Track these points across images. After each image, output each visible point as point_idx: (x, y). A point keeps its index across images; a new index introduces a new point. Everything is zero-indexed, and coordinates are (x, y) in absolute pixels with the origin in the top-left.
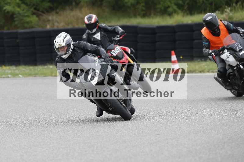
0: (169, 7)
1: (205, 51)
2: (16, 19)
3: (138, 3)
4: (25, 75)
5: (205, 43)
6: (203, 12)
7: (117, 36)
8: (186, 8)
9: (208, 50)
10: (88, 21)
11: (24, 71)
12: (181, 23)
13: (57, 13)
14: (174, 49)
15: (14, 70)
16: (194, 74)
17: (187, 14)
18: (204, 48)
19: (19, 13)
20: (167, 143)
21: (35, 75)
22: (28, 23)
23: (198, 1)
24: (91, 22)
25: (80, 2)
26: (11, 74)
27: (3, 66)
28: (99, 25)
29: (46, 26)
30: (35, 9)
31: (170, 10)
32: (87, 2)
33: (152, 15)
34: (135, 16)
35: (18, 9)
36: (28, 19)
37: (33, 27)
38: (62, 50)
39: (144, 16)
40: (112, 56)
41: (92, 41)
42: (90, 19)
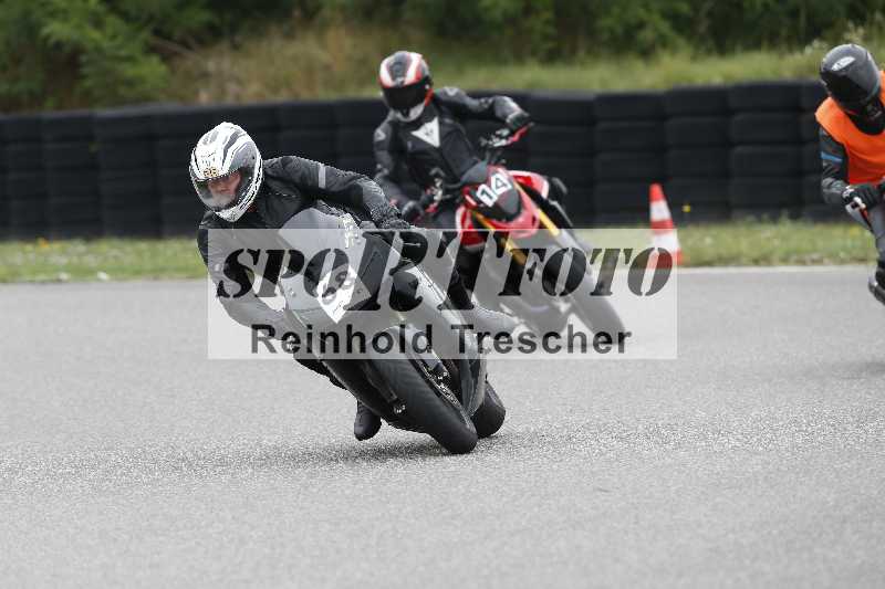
0: (641, 25)
1: (829, 186)
2: (85, 70)
3: (528, 11)
4: (120, 272)
5: (829, 158)
6: (765, 43)
7: (498, 132)
8: (702, 28)
9: (839, 183)
10: (394, 77)
11: (116, 257)
12: (684, 84)
13: (236, 47)
14: (662, 180)
15: (80, 255)
16: (732, 270)
17: (709, 52)
18: (827, 176)
19: (98, 49)
20: (636, 523)
21: (157, 273)
22: (130, 83)
23: (746, 4)
24: (402, 82)
25: (318, 8)
26: (67, 269)
27: (41, 242)
28: (437, 90)
29: (196, 93)
30: (157, 33)
31: (647, 35)
32: (343, 8)
33: (581, 54)
34: (519, 58)
35: (95, 35)
36: (129, 71)
37: (147, 99)
38: (220, 188)
39: (551, 57)
40: (481, 207)
41: (409, 151)
42: (400, 70)
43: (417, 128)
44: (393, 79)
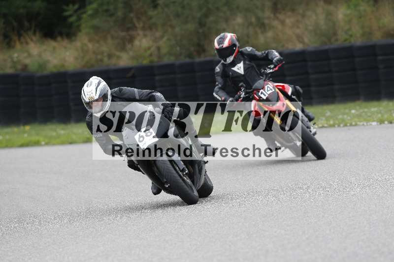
7: (269, 66)
24: (222, 47)
40: (260, 100)
41: (231, 76)
42: (221, 41)
43: (234, 66)
44: (219, 45)
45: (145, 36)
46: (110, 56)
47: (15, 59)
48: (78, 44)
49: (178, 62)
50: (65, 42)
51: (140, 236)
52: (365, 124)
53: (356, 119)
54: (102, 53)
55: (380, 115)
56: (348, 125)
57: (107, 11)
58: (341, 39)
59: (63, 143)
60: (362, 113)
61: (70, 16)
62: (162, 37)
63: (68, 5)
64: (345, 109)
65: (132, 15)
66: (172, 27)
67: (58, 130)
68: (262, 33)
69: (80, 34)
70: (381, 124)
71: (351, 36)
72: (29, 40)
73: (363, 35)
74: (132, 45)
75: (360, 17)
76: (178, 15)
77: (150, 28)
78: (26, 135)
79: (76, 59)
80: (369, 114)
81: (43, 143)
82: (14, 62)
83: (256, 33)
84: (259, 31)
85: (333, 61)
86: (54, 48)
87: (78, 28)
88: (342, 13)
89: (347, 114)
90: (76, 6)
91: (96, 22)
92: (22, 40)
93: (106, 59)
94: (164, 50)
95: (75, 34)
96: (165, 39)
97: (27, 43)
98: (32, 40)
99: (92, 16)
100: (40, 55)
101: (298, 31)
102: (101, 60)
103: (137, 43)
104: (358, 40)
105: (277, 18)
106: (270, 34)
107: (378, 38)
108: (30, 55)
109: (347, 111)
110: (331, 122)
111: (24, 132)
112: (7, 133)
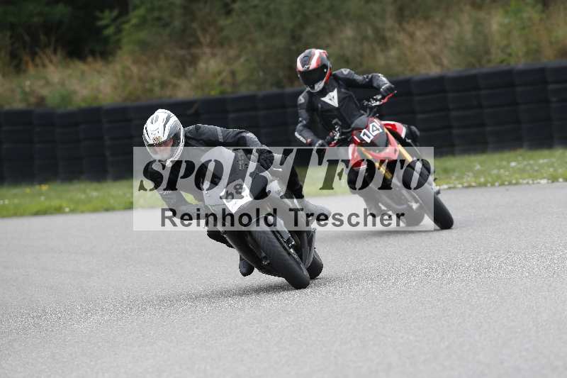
7: (375, 97)
24: (308, 68)
40: (363, 144)
41: (320, 109)
42: (306, 61)
43: (325, 96)
44: (303, 67)
45: (214, 55)
46: (163, 84)
47: (27, 89)
48: (118, 67)
49: (261, 93)
50: (99, 65)
51: (207, 344)
52: (531, 182)
53: (517, 176)
54: (153, 80)
55: (551, 170)
56: (506, 183)
57: (159, 19)
58: (495, 60)
59: (95, 210)
60: (526, 165)
61: (107, 26)
62: (238, 57)
63: (102, 11)
64: (502, 160)
65: (195, 25)
66: (253, 42)
67: (88, 191)
68: (382, 51)
69: (119, 53)
70: (553, 182)
71: (510, 55)
72: (47, 62)
73: (527, 53)
74: (196, 69)
75: (524, 28)
76: (261, 26)
77: (222, 45)
78: (43, 198)
79: (115, 88)
80: (536, 168)
81: (67, 210)
82: (25, 93)
83: (373, 50)
84: (378, 49)
85: (483, 92)
86: (83, 73)
87: (118, 45)
88: (496, 22)
89: (504, 168)
90: (115, 13)
91: (143, 35)
92: (38, 61)
93: (157, 89)
94: (241, 77)
95: (113, 53)
96: (242, 60)
97: (44, 66)
98: (51, 61)
99: (138, 27)
100: (63, 84)
101: (433, 48)
102: (151, 91)
103: (202, 65)
104: (519, 60)
105: (404, 30)
106: (393, 52)
107: (549, 58)
108: (48, 83)
109: (504, 163)
110: (482, 180)
111: (41, 194)
112: (15, 196)
